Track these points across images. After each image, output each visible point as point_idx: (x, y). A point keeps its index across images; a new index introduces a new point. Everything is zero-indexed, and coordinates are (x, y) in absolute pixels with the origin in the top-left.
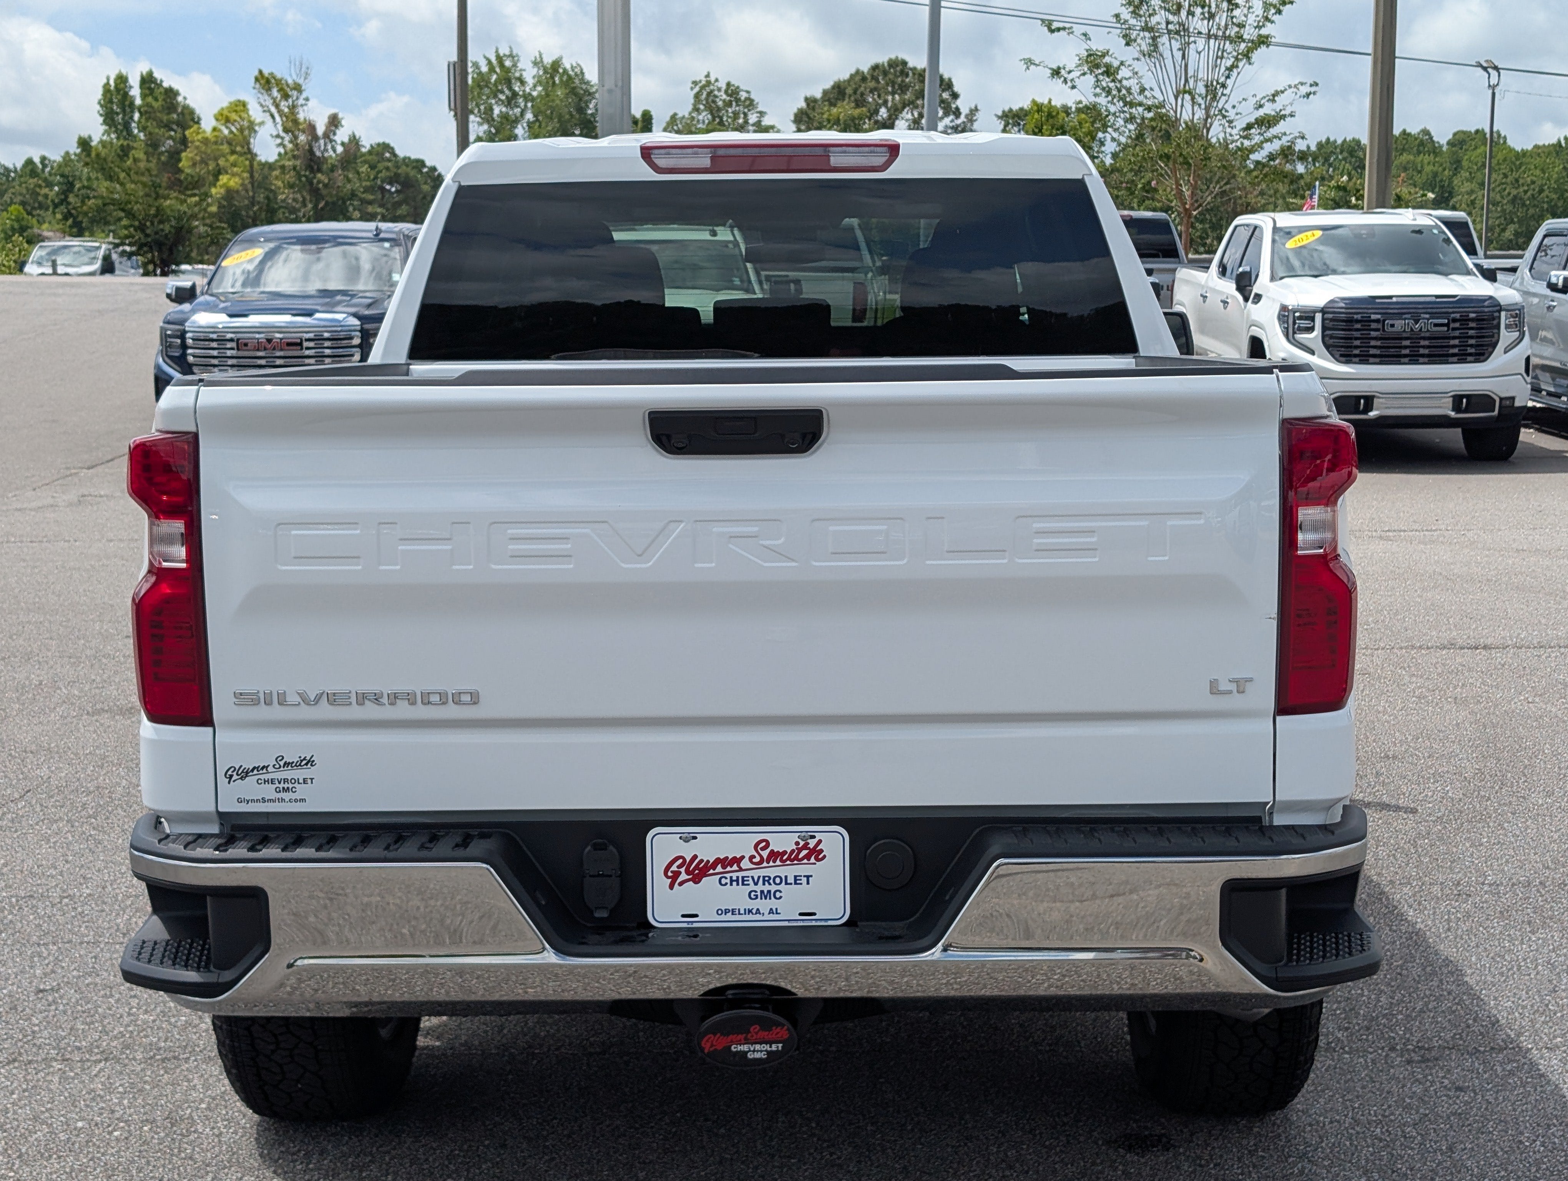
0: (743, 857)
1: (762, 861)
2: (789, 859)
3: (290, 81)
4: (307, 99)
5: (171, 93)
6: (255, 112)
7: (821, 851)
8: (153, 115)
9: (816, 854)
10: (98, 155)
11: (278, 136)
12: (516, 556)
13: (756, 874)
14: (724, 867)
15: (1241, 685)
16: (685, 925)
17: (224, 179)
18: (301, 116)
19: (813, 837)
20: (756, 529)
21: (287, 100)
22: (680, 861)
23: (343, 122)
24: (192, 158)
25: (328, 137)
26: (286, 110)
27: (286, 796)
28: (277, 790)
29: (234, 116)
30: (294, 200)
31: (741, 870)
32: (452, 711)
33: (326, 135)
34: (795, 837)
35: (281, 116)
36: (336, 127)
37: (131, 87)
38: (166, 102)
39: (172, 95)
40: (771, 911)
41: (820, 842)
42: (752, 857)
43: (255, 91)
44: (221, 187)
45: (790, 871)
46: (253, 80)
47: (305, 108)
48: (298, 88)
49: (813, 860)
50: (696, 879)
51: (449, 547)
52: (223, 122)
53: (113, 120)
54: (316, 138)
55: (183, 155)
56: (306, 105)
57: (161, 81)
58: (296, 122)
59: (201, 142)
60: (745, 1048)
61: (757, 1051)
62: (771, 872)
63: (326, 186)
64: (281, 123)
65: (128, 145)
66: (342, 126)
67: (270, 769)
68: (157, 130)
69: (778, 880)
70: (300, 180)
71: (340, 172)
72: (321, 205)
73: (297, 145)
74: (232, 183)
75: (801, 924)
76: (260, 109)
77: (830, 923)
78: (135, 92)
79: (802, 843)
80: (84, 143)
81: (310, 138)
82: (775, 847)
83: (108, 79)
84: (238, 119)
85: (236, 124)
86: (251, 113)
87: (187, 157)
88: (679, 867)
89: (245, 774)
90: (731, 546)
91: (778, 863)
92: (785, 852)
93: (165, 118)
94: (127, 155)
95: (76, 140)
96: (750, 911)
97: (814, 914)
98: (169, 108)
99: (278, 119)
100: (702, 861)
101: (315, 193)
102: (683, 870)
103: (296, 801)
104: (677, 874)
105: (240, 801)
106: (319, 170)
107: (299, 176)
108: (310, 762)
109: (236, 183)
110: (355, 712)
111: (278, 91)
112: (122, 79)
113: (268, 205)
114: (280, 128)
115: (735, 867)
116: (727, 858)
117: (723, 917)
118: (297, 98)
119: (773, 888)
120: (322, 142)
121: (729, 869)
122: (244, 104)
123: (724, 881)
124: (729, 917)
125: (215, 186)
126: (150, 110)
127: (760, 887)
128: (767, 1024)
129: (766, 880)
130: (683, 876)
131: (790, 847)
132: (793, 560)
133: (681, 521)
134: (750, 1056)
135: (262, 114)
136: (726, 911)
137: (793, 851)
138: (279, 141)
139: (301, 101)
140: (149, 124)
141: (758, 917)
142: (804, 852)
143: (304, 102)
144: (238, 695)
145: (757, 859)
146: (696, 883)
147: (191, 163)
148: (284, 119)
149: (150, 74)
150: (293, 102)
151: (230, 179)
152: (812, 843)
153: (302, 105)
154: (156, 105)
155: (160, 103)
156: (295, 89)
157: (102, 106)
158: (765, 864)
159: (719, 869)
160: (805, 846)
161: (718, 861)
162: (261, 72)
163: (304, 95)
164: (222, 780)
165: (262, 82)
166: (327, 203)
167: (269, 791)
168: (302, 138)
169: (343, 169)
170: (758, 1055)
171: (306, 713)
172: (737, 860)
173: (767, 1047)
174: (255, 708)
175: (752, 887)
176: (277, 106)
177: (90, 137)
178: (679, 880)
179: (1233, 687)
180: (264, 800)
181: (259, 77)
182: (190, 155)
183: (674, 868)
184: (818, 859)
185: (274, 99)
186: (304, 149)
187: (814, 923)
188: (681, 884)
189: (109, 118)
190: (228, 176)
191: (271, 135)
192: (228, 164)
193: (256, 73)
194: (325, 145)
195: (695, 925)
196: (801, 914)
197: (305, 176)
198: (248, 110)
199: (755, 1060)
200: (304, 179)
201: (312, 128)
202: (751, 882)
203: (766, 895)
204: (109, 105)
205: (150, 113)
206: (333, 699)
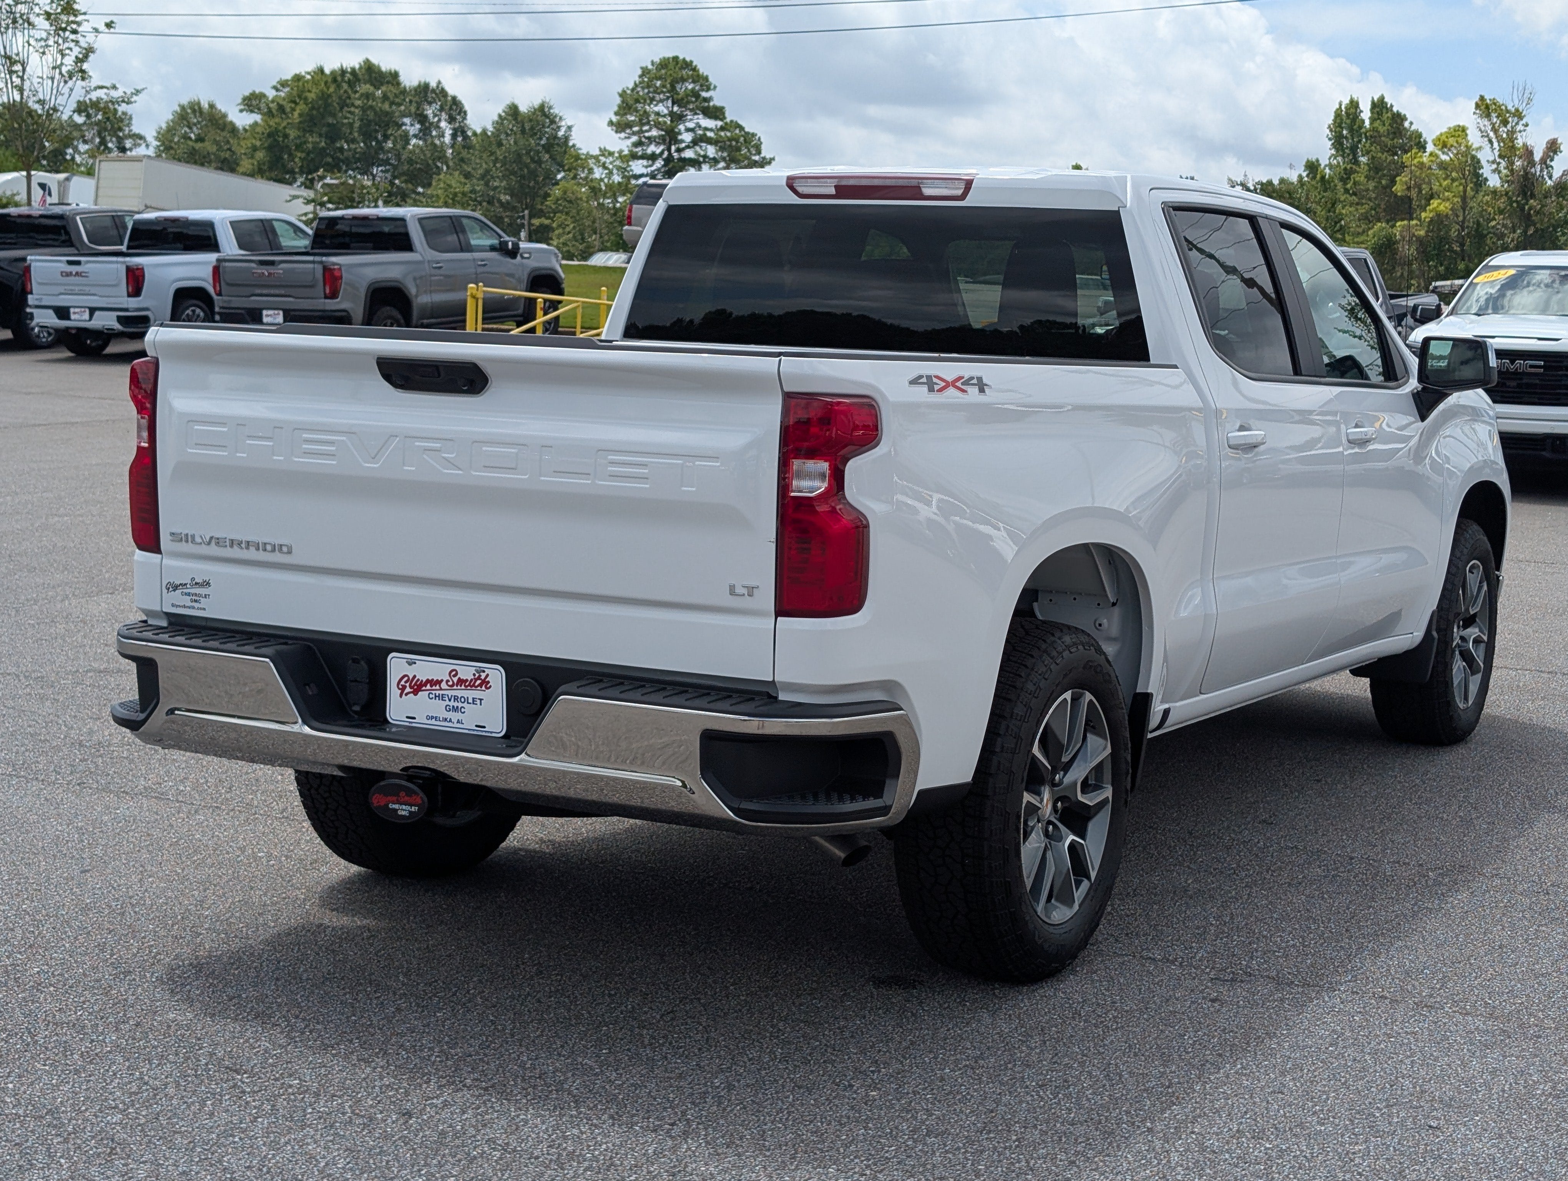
0: (442, 680)
1: (453, 685)
2: (469, 685)
3: (1510, 107)
4: (1527, 125)
5: (1399, 118)
6: (1474, 138)
7: (489, 682)
8: (1378, 139)
9: (485, 683)
10: (1323, 177)
11: (1494, 162)
12: (307, 453)
13: (450, 693)
14: (431, 686)
15: (751, 591)
16: (407, 724)
17: (1434, 203)
18: (1519, 142)
19: (484, 672)
20: (438, 445)
21: (1506, 126)
22: (406, 679)
23: (1562, 148)
24: (1406, 183)
25: (1545, 163)
26: (1505, 136)
27: (196, 605)
28: (192, 601)
29: (1451, 141)
30: (1504, 226)
31: (441, 689)
32: (277, 557)
33: (1543, 161)
34: (473, 670)
35: (1499, 142)
36: (1555, 152)
37: (1361, 111)
38: (1392, 127)
39: (1399, 121)
40: (458, 722)
41: (487, 676)
42: (447, 681)
43: (1476, 116)
44: (1431, 211)
45: (470, 694)
46: (1474, 106)
47: (1524, 134)
48: (1518, 115)
49: (483, 688)
50: (415, 693)
51: (271, 444)
52: (1440, 147)
53: (1342, 144)
54: (1532, 163)
55: (1398, 179)
56: (1525, 130)
57: (1392, 106)
58: (1513, 147)
59: (1417, 167)
60: (396, 806)
61: (404, 810)
62: (459, 694)
63: (1537, 213)
64: (1498, 148)
65: (1351, 168)
66: (1561, 152)
67: (188, 586)
68: (1380, 155)
69: (463, 700)
70: (1511, 205)
71: (1554, 198)
72: (1530, 232)
73: (1512, 171)
74: (1442, 207)
75: (475, 733)
76: (1479, 134)
77: (494, 735)
78: (1366, 115)
79: (477, 675)
80: (1312, 167)
81: (1526, 163)
82: (461, 675)
83: (1340, 105)
84: (1455, 144)
85: (1453, 149)
86: (1469, 138)
87: (1401, 180)
88: (406, 682)
89: (176, 588)
90: (425, 456)
91: (463, 687)
92: (467, 680)
93: (1390, 143)
94: (1349, 178)
95: (1304, 163)
96: (446, 720)
97: (484, 727)
98: (1394, 133)
99: (1496, 145)
100: (418, 680)
101: (1526, 219)
102: (408, 685)
103: (201, 609)
104: (404, 687)
105: (173, 605)
106: (1533, 196)
107: (1510, 201)
108: (208, 584)
109: (1446, 208)
110: (229, 552)
111: (1497, 117)
112: (1354, 105)
113: (1477, 230)
114: (1497, 153)
115: (438, 687)
116: (433, 680)
117: (429, 722)
118: (1517, 124)
119: (460, 705)
120: (1538, 168)
121: (434, 688)
122: (1464, 130)
123: (431, 696)
124: (433, 722)
125: (1425, 210)
126: (1375, 134)
127: (452, 703)
128: (409, 792)
129: (456, 698)
130: (408, 690)
131: (470, 677)
132: (460, 469)
133: (396, 436)
134: (400, 813)
135: (1480, 140)
136: (432, 718)
137: (472, 680)
138: (1494, 166)
139: (1520, 127)
140: (1373, 148)
141: (450, 724)
142: (479, 682)
143: (1522, 128)
144: (172, 534)
145: (450, 683)
146: (416, 695)
147: (1405, 187)
148: (1502, 144)
149: (1382, 99)
150: (1512, 127)
151: (1440, 204)
152: (483, 676)
153: (1520, 131)
154: (1382, 129)
155: (1385, 128)
156: (1514, 116)
157: (1331, 131)
158: (455, 687)
159: (428, 687)
160: (479, 678)
161: (428, 681)
162: (1482, 98)
163: (1524, 122)
164: (165, 591)
165: (1483, 107)
166: (1536, 231)
167: (187, 601)
168: (1518, 163)
169: (1558, 195)
170: (403, 813)
171: (205, 550)
172: (439, 682)
173: (408, 808)
174: (179, 544)
175: (447, 702)
176: (1495, 131)
177: (1318, 161)
178: (406, 691)
179: (745, 591)
180: (184, 607)
181: (1480, 103)
182: (1404, 179)
183: (403, 683)
184: (487, 688)
185: (1493, 125)
186: (1518, 175)
187: (484, 734)
188: (406, 694)
189: (1338, 142)
190: (1439, 201)
191: (1488, 161)
192: (1441, 189)
193: (1477, 99)
194: (1541, 171)
195: (414, 725)
196: (477, 726)
197: (1517, 201)
198: (1467, 135)
199: (402, 816)
200: (1515, 205)
201: (1529, 153)
202: (447, 699)
203: (456, 709)
204: (1338, 129)
205: (1375, 137)
206: (219, 542)
